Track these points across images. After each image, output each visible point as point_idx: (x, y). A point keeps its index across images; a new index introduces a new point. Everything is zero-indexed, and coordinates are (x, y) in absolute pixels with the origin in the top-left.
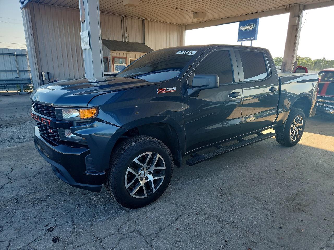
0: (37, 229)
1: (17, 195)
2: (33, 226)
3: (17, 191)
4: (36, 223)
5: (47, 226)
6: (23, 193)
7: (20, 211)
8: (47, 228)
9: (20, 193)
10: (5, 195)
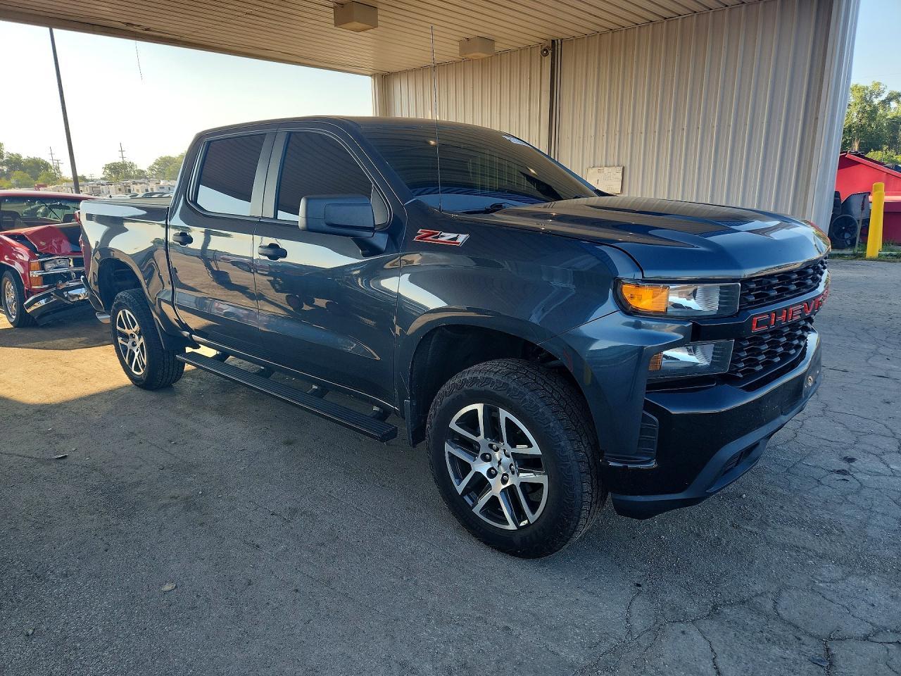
0: (864, 484)
1: (850, 574)
2: (865, 492)
3: (842, 585)
4: (858, 492)
5: (844, 480)
6: (831, 571)
7: (871, 531)
8: (845, 477)
9: (837, 573)
10: (881, 598)
